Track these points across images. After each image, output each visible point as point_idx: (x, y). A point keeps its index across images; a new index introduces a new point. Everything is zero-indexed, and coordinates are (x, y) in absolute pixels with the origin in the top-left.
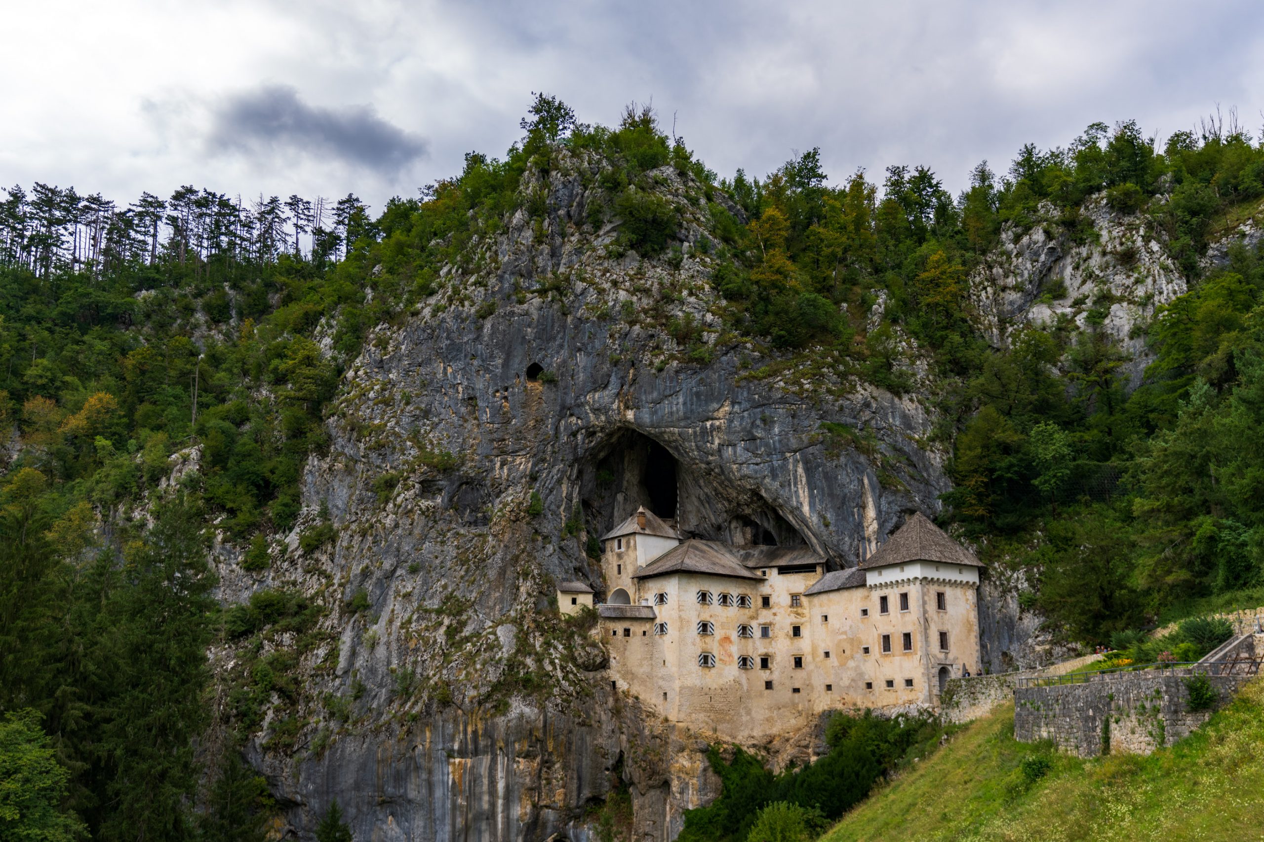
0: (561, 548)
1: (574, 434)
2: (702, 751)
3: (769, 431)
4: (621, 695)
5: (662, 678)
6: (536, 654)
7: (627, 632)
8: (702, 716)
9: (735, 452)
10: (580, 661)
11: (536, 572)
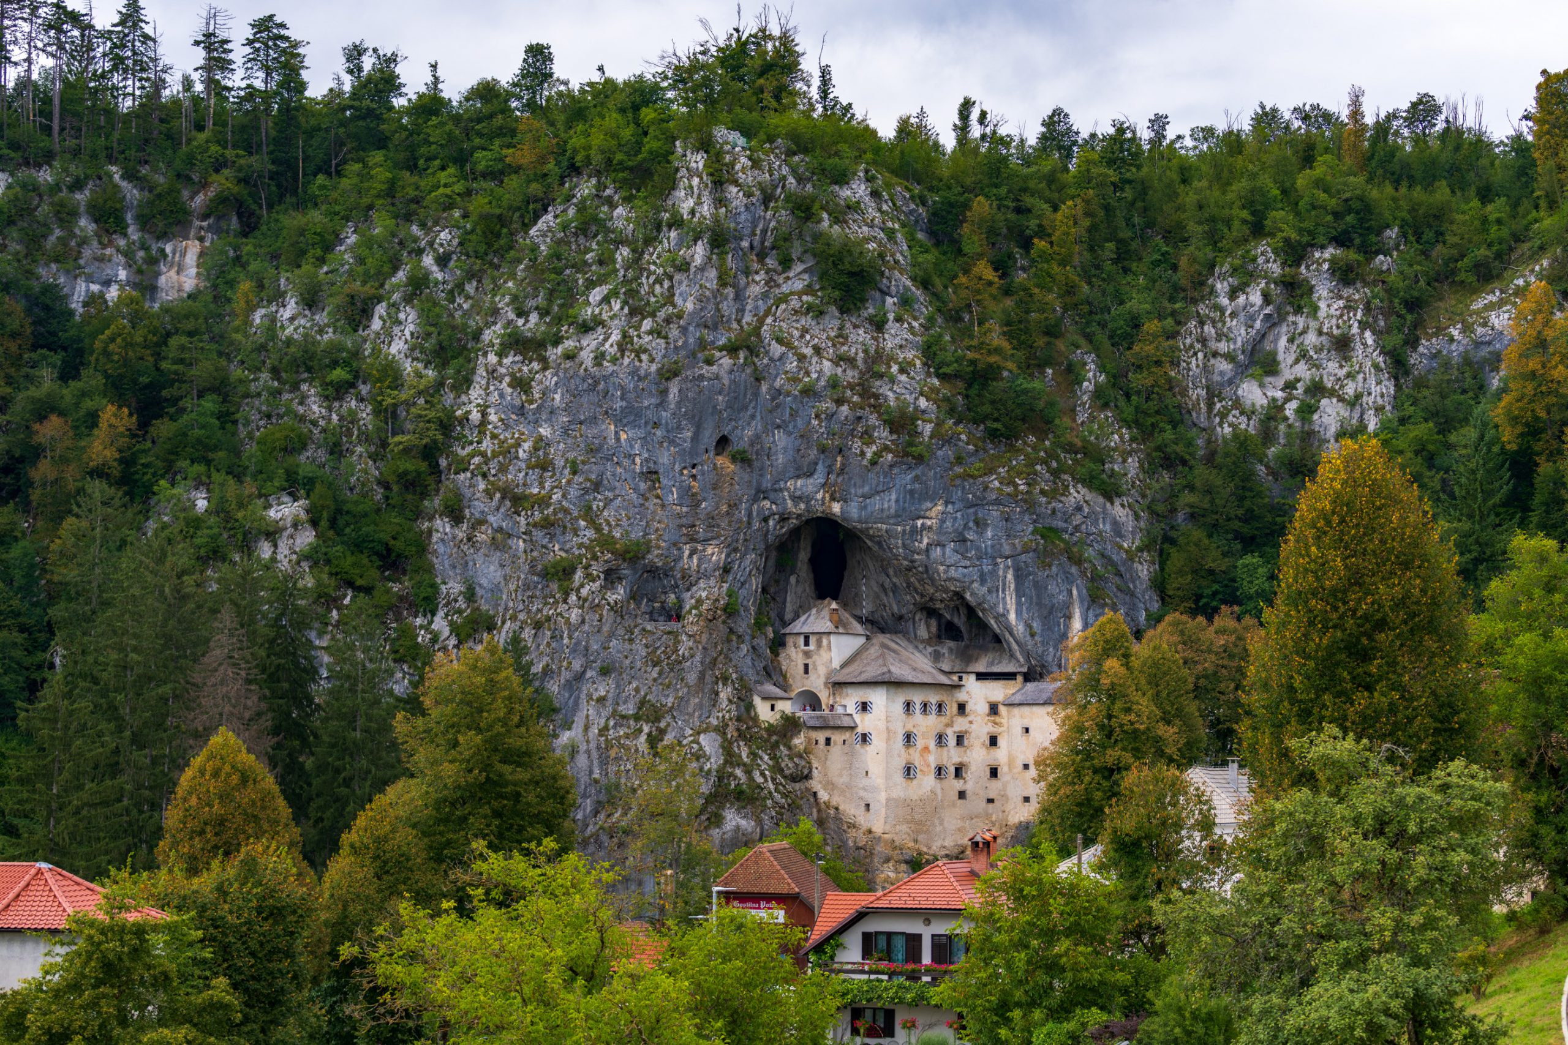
0: (753, 648)
1: (765, 520)
2: (907, 862)
3: (981, 534)
4: (823, 806)
5: (864, 789)
6: (745, 765)
7: (828, 741)
8: (904, 828)
9: (944, 554)
10: (787, 772)
11: (734, 676)
